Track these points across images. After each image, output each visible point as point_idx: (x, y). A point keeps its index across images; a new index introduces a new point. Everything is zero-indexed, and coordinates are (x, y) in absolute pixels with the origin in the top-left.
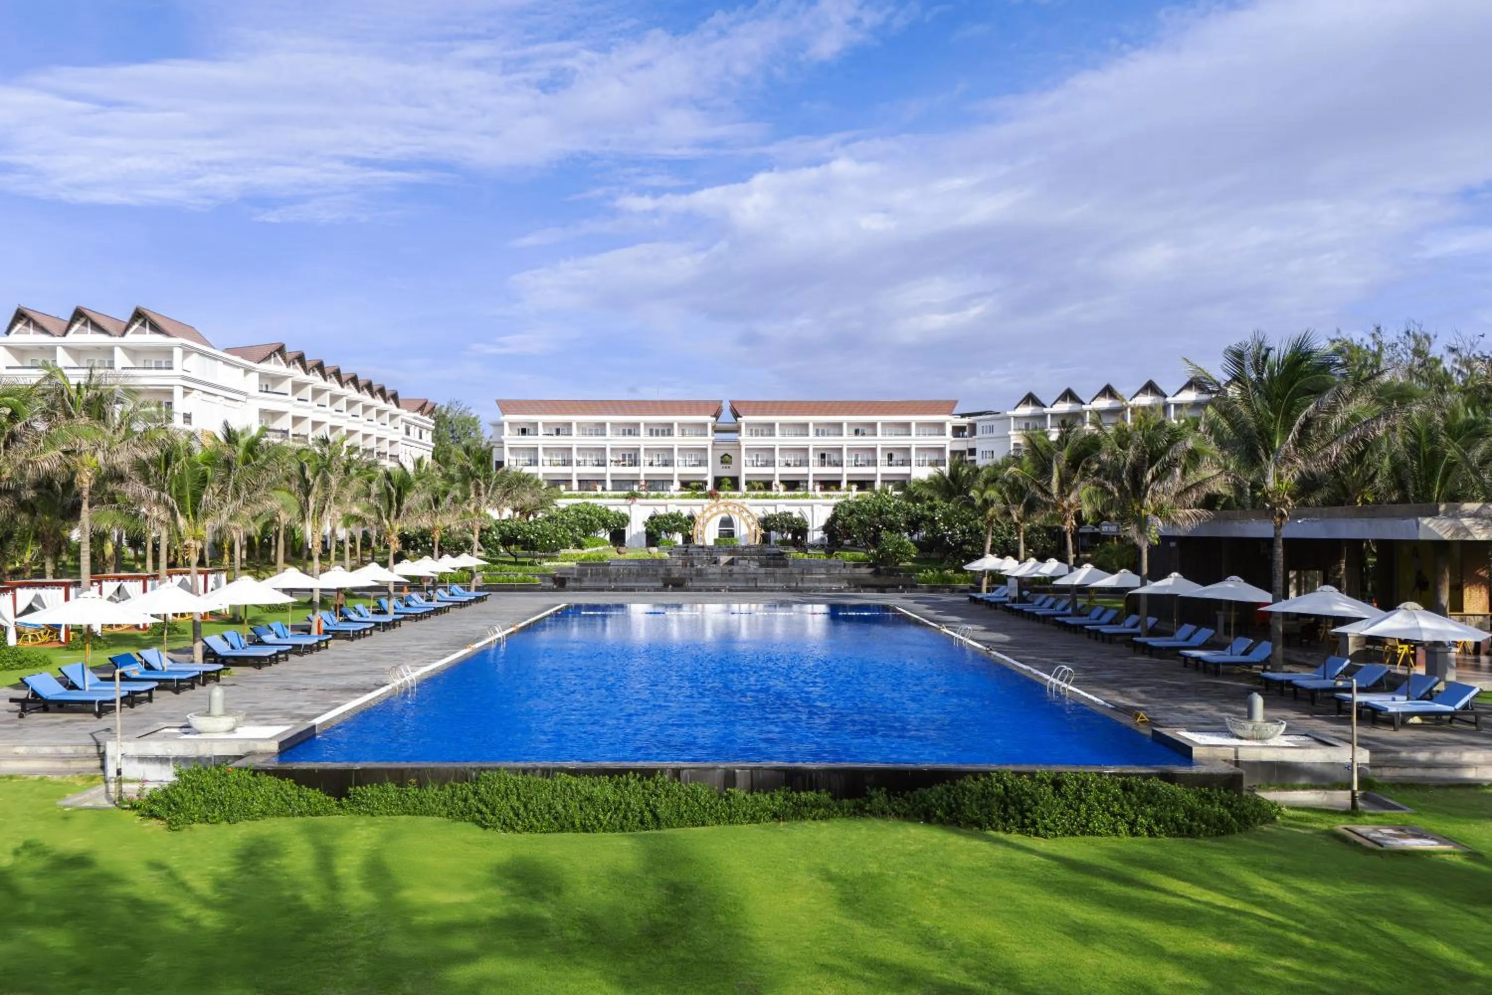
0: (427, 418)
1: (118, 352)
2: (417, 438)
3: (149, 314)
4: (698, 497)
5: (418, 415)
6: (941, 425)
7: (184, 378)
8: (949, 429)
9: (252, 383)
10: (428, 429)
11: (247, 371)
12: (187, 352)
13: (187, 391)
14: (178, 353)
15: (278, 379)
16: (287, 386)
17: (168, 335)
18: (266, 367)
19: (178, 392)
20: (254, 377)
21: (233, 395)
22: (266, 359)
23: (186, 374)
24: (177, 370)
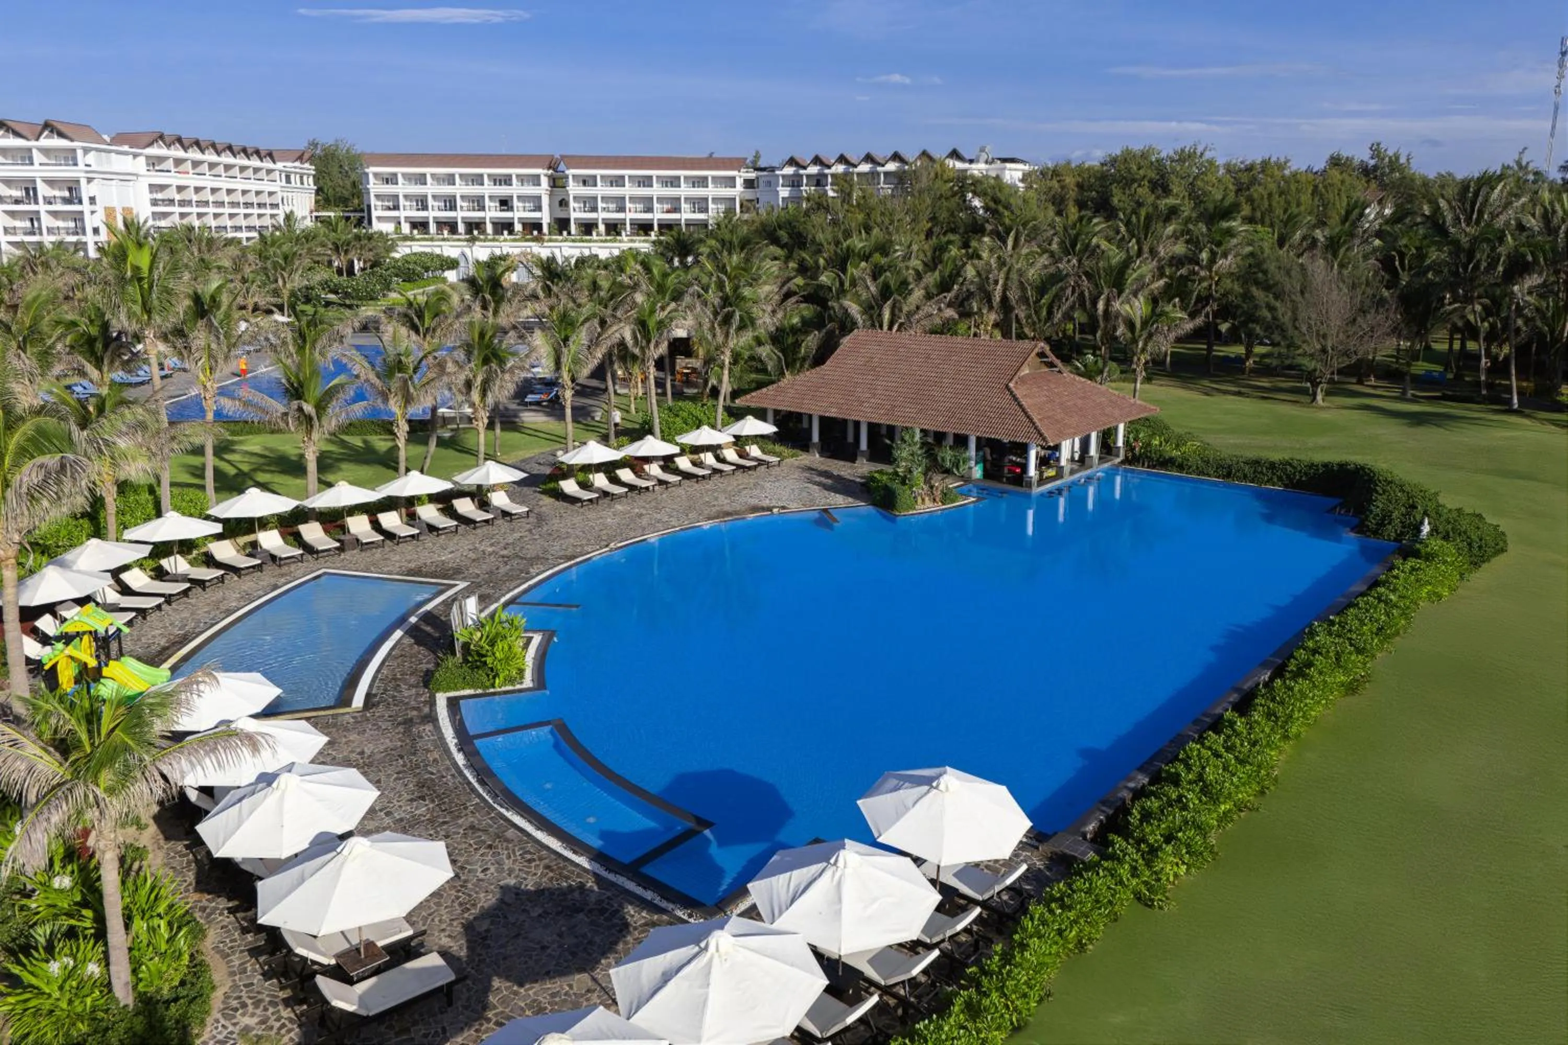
0: (307, 165)
1: (35, 152)
2: (299, 185)
3: (55, 124)
4: (527, 240)
5: (297, 164)
6: (733, 179)
7: (87, 172)
8: (739, 182)
9: (140, 165)
10: (309, 175)
11: (135, 156)
12: (86, 151)
13: (90, 180)
14: (80, 153)
15: (162, 159)
16: (169, 164)
17: (72, 140)
18: (151, 151)
19: (83, 182)
20: (142, 160)
21: (126, 177)
22: (150, 144)
23: (88, 169)
24: (81, 166)
